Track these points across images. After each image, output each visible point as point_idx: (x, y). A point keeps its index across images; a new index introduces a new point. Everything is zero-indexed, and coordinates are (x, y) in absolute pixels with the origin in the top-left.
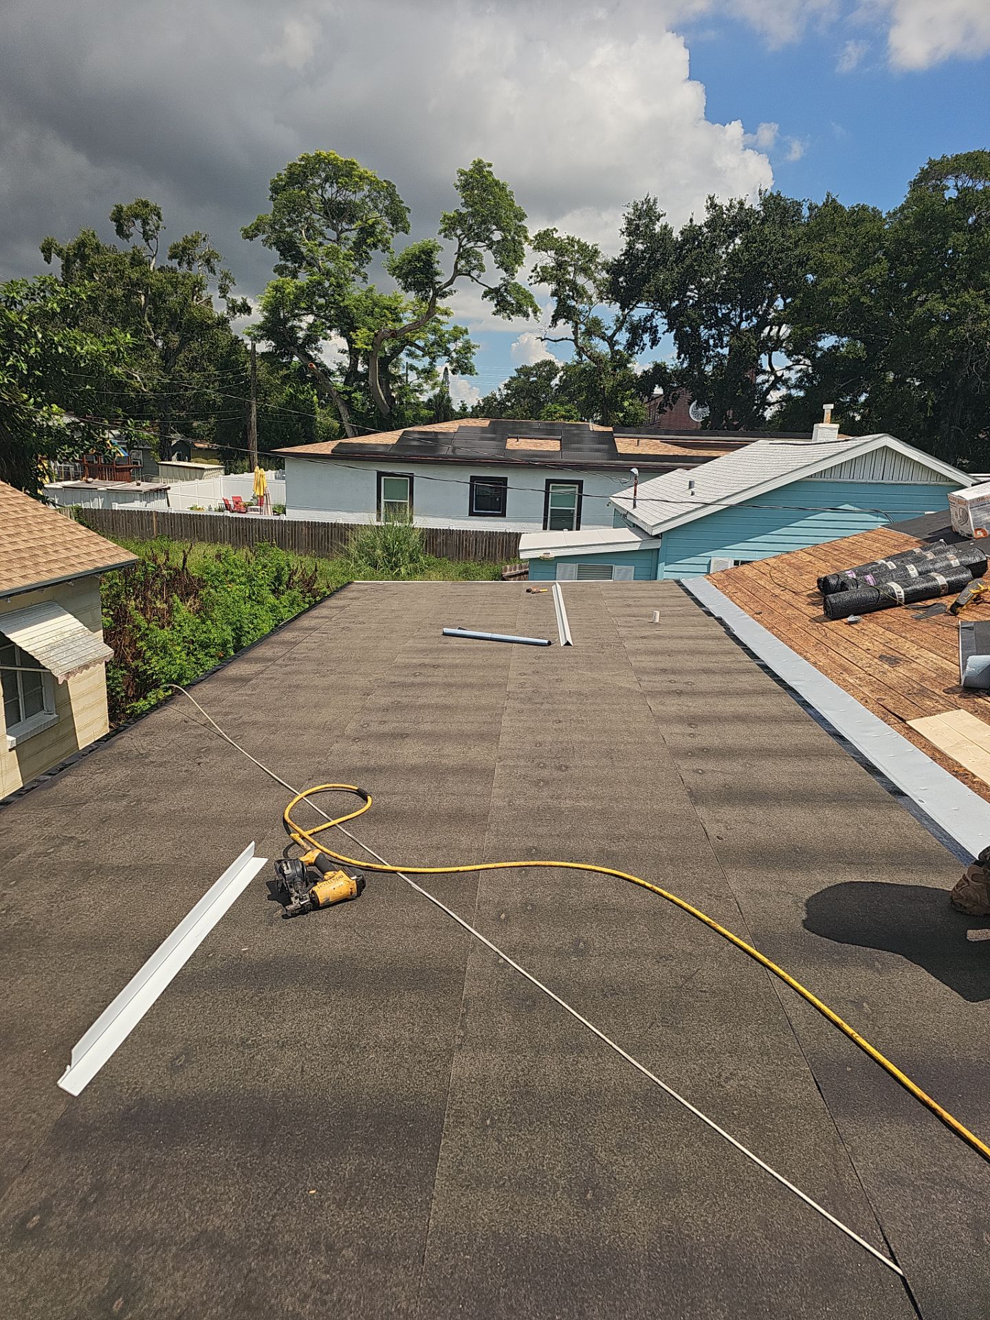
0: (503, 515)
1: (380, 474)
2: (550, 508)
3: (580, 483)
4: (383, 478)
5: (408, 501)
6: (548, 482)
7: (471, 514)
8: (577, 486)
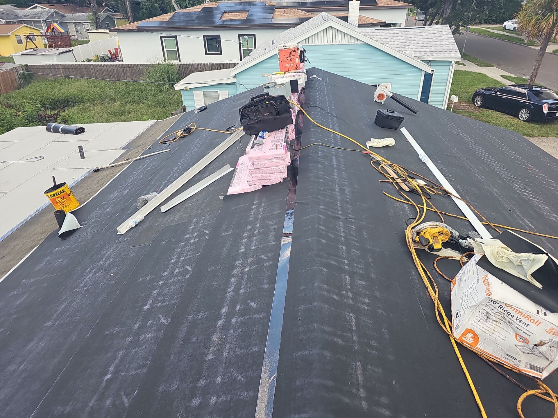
0: (221, 54)
1: (162, 37)
2: (242, 49)
3: (254, 35)
4: (163, 39)
5: (177, 49)
6: (240, 36)
7: (206, 54)
8: (253, 37)
